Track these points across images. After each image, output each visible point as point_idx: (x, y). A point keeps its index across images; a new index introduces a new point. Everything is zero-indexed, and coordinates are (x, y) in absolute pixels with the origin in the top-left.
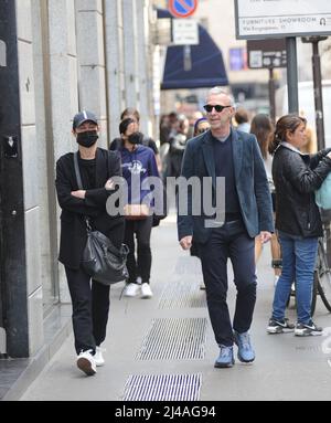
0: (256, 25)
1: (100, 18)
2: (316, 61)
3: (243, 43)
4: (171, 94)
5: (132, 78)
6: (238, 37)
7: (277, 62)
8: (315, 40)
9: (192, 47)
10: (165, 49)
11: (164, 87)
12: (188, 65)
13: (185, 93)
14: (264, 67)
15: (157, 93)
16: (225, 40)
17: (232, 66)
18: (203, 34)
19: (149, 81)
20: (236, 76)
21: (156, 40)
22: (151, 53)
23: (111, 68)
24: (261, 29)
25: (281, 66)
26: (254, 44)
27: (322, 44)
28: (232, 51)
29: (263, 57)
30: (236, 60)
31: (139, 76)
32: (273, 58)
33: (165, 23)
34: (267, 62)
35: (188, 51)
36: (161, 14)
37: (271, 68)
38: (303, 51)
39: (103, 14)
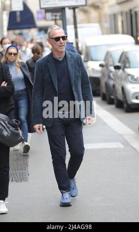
0: (48, 3)
2: (75, 17)
3: (43, 10)
4: (11, 32)
6: (41, 8)
7: (58, 18)
8: (74, 8)
9: (21, 12)
10: (8, 12)
11: (9, 29)
12: (18, 20)
13: (17, 31)
14: (52, 20)
15: (5, 33)
16: (34, 8)
17: (39, 19)
18: (25, 6)
20: (40, 23)
21: (4, 9)
24: (50, 5)
25: (60, 19)
26: (47, 10)
27: (77, 10)
29: (52, 16)
30: (40, 16)
32: (56, 16)
34: (54, 18)
35: (18, 14)
37: (55, 20)
38: (69, 13)
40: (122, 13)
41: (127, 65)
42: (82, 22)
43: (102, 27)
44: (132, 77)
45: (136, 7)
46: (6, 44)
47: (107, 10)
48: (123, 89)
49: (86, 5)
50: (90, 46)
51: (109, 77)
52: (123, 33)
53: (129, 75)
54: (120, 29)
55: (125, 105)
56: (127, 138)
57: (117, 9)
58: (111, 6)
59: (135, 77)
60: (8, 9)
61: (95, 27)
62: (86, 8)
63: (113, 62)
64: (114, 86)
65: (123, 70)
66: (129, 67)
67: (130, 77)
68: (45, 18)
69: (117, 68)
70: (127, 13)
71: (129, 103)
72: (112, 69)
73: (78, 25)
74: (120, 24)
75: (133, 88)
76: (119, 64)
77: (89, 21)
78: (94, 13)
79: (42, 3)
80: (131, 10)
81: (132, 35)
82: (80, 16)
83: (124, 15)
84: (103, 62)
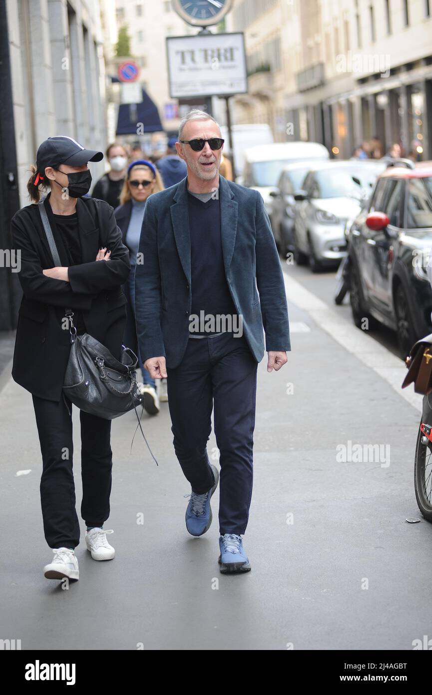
1: (69, 87)
2: (228, 112)
3: (175, 102)
4: (122, 139)
5: (92, 129)
6: (172, 97)
8: (226, 97)
9: (138, 105)
10: (118, 106)
11: (118, 133)
12: (133, 118)
13: (131, 138)
15: (112, 139)
16: (160, 98)
17: (167, 117)
18: (145, 95)
19: (105, 131)
20: (170, 124)
21: (110, 99)
22: (106, 108)
23: (79, 121)
24: (187, 91)
26: (183, 101)
27: (232, 101)
28: (168, 106)
30: (171, 112)
31: (99, 126)
33: (116, 88)
35: (133, 109)
36: (114, 80)
38: (218, 106)
39: (72, 82)
40: (307, 108)
41: (316, 194)
42: (241, 122)
43: (273, 131)
44: (324, 214)
45: (329, 98)
46: (115, 156)
47: (282, 103)
48: (309, 234)
49: (247, 92)
50: (254, 163)
51: (286, 215)
52: (308, 140)
53: (319, 210)
54: (303, 133)
55: (312, 262)
56: (316, 316)
57: (299, 101)
58: (288, 96)
59: (329, 215)
60: (116, 99)
61: (262, 131)
62: (246, 98)
63: (293, 189)
64: (293, 230)
65: (310, 202)
66: (319, 197)
67: (320, 215)
68: (178, 116)
69: (299, 198)
70: (314, 108)
71: (319, 257)
72: (291, 200)
73: (235, 127)
74: (303, 126)
75: (326, 232)
76: (302, 193)
77: (251, 120)
78: (260, 108)
79: (174, 88)
80: (321, 103)
81: (324, 143)
82: (237, 113)
83: (311, 110)
84: (274, 189)
